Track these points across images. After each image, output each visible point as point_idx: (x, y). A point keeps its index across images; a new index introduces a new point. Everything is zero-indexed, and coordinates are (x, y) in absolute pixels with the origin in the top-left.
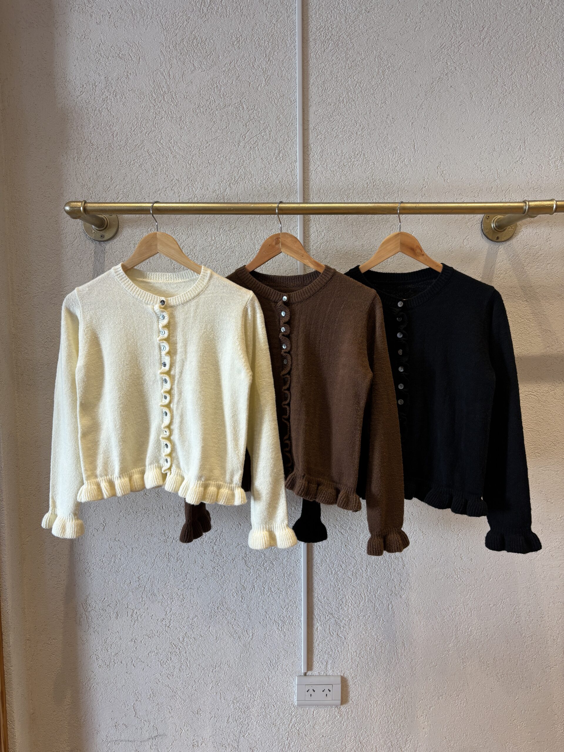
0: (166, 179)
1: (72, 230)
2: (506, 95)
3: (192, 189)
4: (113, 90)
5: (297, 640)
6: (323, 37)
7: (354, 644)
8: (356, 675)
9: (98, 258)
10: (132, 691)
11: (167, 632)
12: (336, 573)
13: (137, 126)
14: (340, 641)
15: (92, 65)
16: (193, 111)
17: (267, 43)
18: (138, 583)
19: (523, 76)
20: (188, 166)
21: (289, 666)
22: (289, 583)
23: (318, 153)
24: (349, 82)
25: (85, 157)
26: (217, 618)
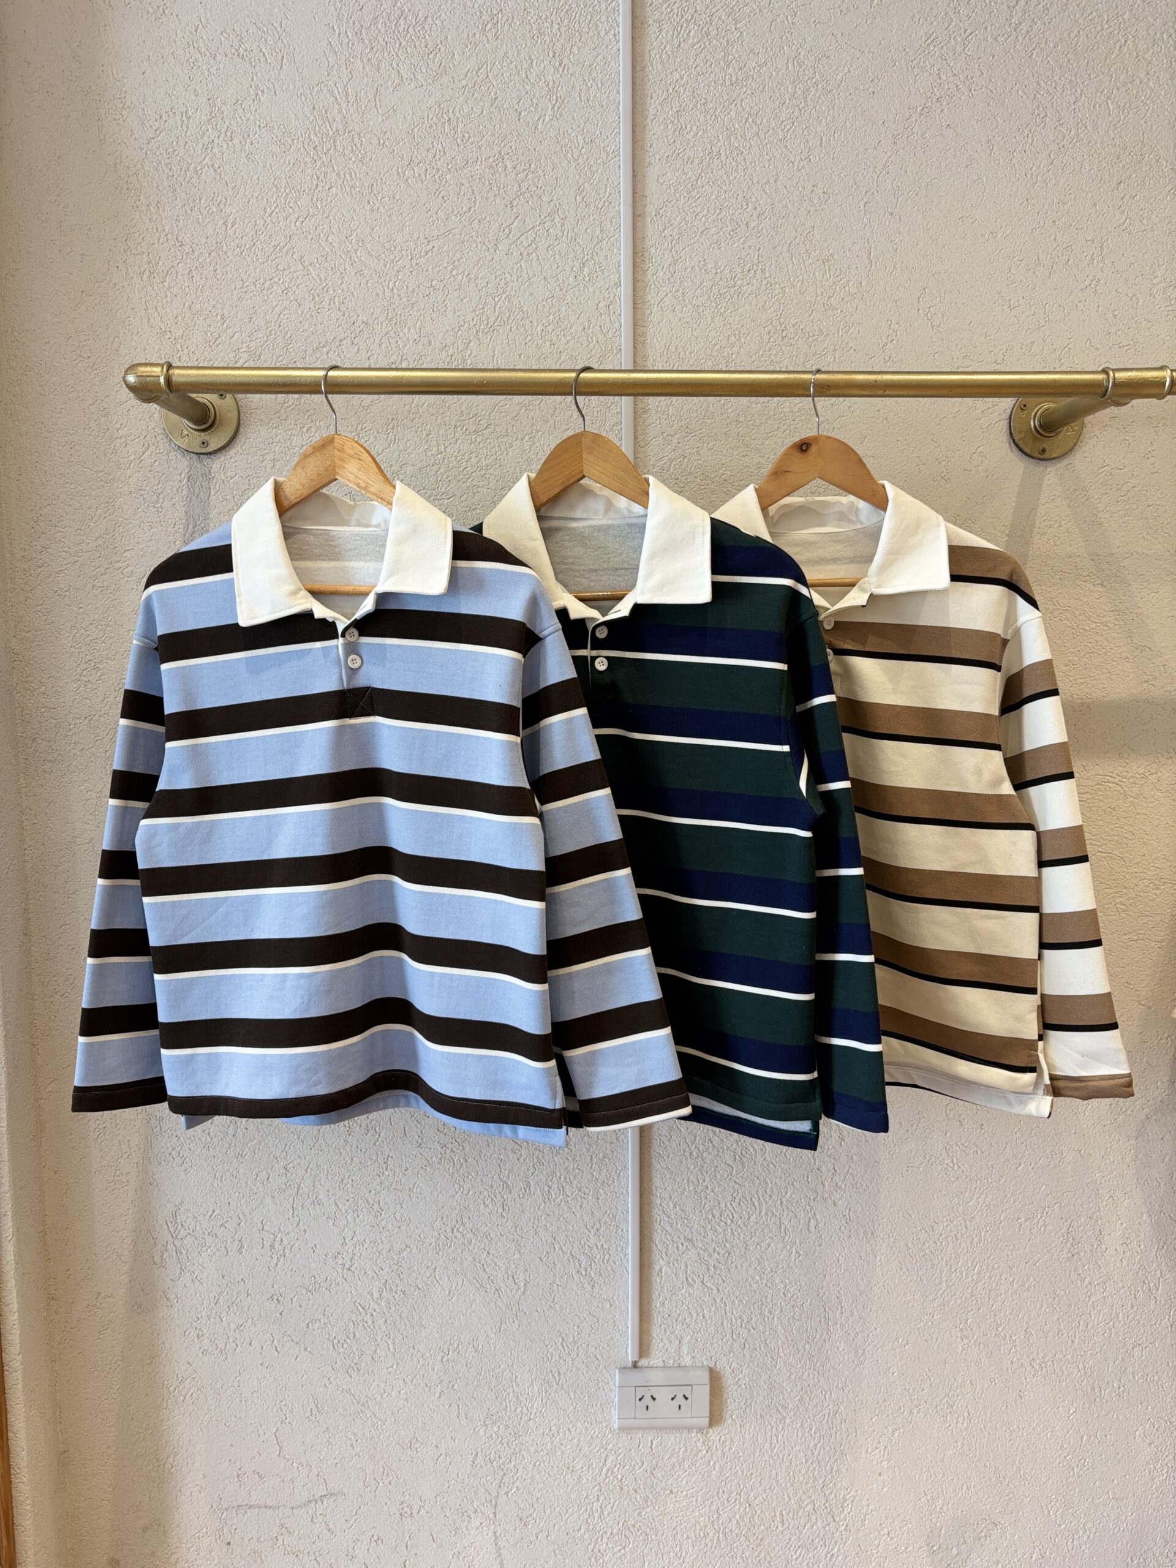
0: (340, 321)
1: (140, 430)
2: (1063, 147)
4: (226, 126)
5: (619, 1295)
6: (677, 16)
7: (736, 1301)
8: (741, 1366)
9: (197, 491)
10: (273, 1403)
11: (346, 1280)
12: (700, 1155)
13: (277, 205)
14: (707, 1296)
15: (179, 72)
16: (398, 173)
17: (556, 27)
18: (284, 1178)
19: (1100, 105)
20: (388, 293)
21: (601, 1348)
22: (602, 1177)
23: (665, 266)
24: (731, 113)
25: (165, 272)
26: (450, 1251)
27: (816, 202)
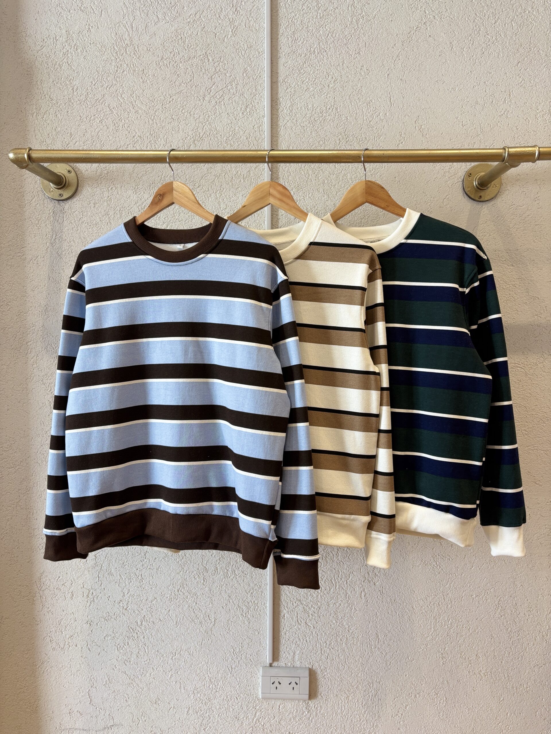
1: (30, 189)
2: (489, 45)
4: (74, 44)
5: (262, 628)
7: (323, 633)
8: (326, 668)
9: (57, 218)
10: (87, 677)
11: (124, 615)
13: (98, 80)
14: (308, 630)
15: (53, 18)
16: (156, 64)
18: (94, 561)
19: (508, 24)
20: (151, 122)
21: (253, 655)
23: (287, 107)
24: (320, 32)
25: (44, 113)
26: (177, 601)
27: (363, 74)
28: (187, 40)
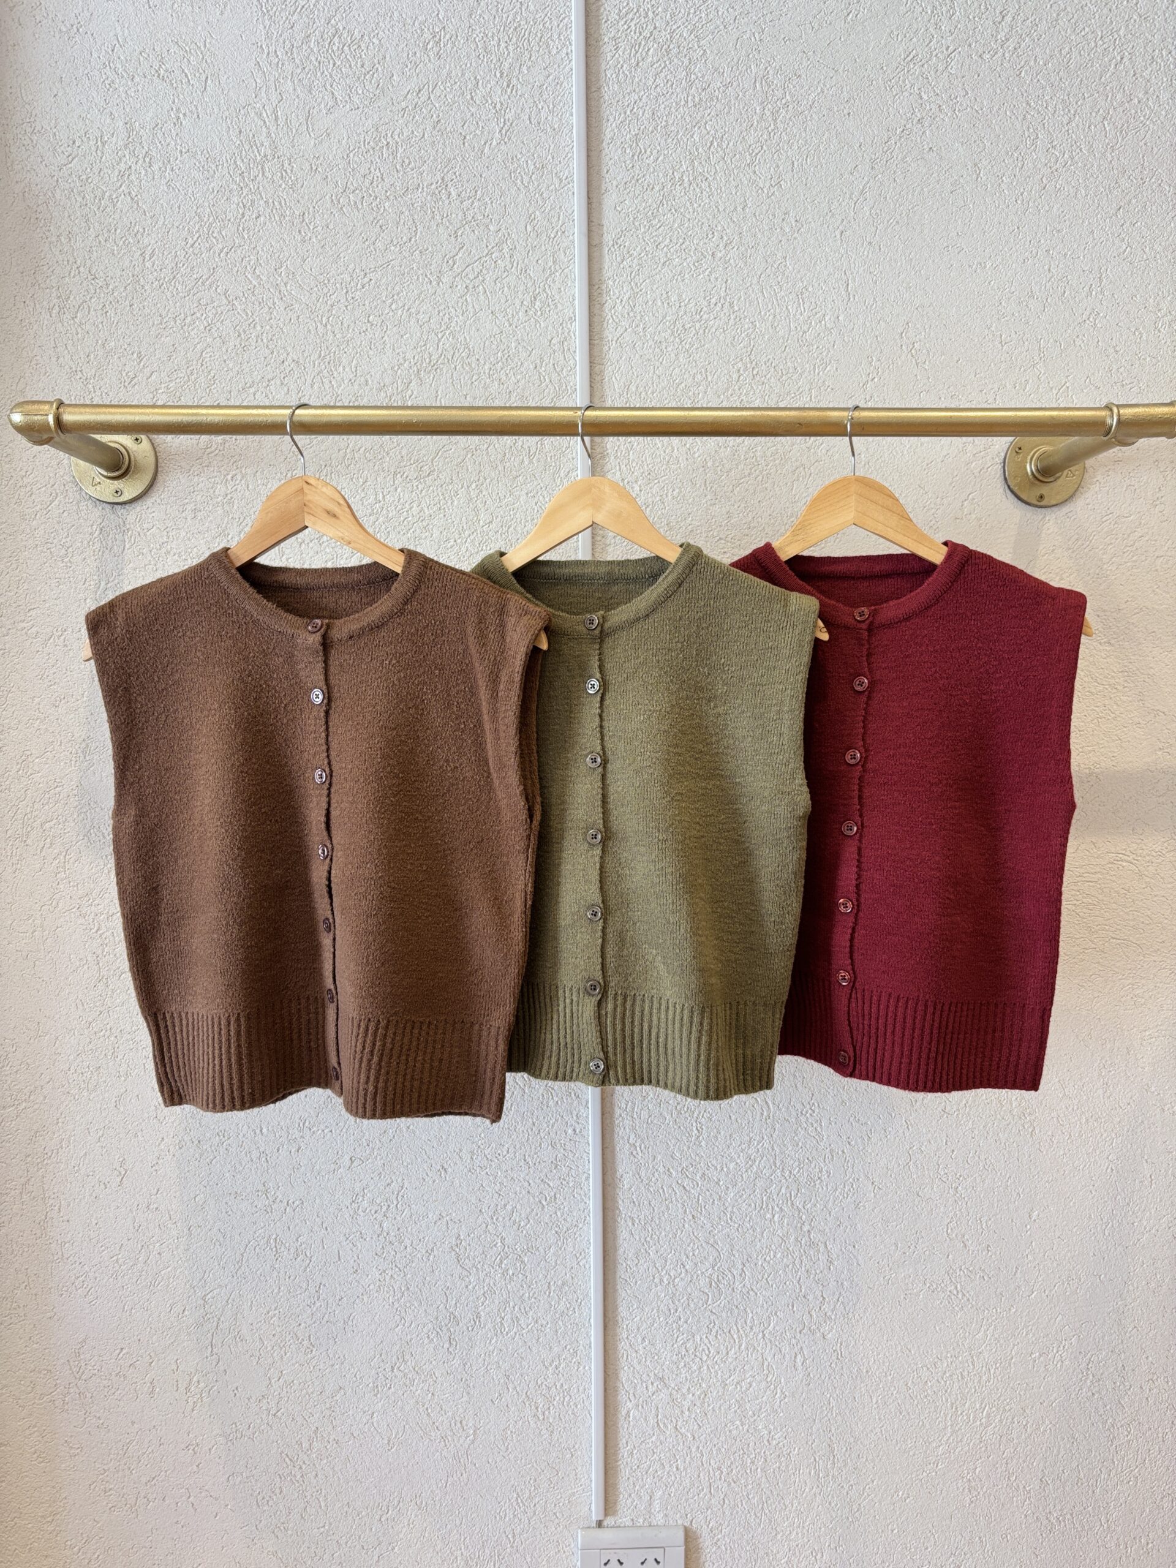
0: (268, 359)
1: (47, 477)
2: (1056, 171)
3: (331, 382)
4: (144, 152)
5: (581, 1443)
6: (635, 33)
7: (714, 1449)
8: (720, 1524)
9: (110, 544)
11: (272, 1428)
12: (671, 1281)
14: (681, 1444)
15: (95, 94)
16: (332, 201)
17: (503, 45)
18: (202, 1311)
19: (1096, 127)
20: (321, 329)
21: (561, 1504)
22: (562, 1307)
23: (624, 300)
24: (695, 136)
25: (77, 307)
26: (390, 1393)
27: (787, 229)
28: (401, 150)
